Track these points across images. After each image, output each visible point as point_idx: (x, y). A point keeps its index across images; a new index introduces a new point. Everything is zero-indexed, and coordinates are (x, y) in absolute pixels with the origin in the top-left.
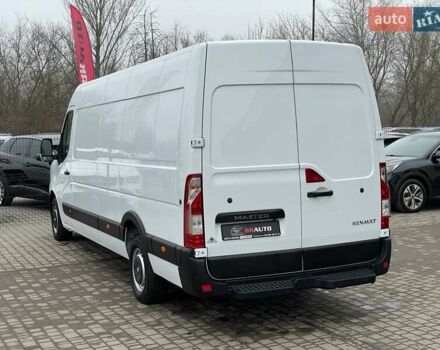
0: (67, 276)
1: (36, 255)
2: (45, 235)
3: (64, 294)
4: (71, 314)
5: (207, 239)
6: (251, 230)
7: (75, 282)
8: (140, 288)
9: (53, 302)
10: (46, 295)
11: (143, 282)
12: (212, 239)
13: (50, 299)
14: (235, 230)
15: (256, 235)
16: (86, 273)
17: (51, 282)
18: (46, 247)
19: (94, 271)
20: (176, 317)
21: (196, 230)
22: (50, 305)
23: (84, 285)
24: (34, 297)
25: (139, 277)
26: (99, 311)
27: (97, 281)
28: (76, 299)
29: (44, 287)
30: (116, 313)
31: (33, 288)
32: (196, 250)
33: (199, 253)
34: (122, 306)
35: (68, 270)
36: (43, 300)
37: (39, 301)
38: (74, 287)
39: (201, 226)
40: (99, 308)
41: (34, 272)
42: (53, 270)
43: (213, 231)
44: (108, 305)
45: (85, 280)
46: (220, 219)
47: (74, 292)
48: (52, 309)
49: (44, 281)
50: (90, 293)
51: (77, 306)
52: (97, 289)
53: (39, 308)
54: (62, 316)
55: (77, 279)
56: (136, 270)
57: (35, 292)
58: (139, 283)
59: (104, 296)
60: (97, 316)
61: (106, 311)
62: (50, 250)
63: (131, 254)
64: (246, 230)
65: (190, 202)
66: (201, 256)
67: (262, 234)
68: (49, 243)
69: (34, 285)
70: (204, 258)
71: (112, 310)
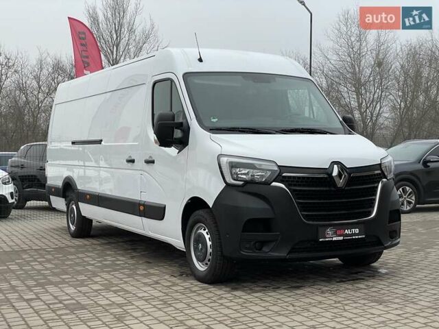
0: (72, 254)
1: (43, 240)
2: (54, 227)
3: (68, 265)
4: (73, 277)
7: (79, 258)
9: (55, 271)
10: (49, 266)
13: (53, 268)
16: (90, 251)
17: (56, 258)
18: (54, 235)
19: (98, 250)
20: (174, 279)
22: (52, 272)
23: (86, 259)
24: (39, 267)
26: (99, 276)
27: (102, 257)
28: (79, 268)
29: (49, 261)
30: (115, 277)
31: (38, 262)
34: (122, 273)
35: (73, 250)
36: (47, 269)
37: (42, 270)
38: (77, 261)
41: (40, 251)
42: (59, 250)
44: (108, 272)
45: (89, 257)
47: (77, 264)
48: (55, 274)
49: (49, 257)
50: (93, 265)
51: (79, 273)
52: (100, 262)
53: (43, 275)
54: (63, 279)
55: (81, 255)
57: (40, 264)
59: (107, 266)
60: (98, 279)
61: (107, 276)
62: (58, 237)
68: (57, 233)
69: (39, 260)
71: (112, 275)
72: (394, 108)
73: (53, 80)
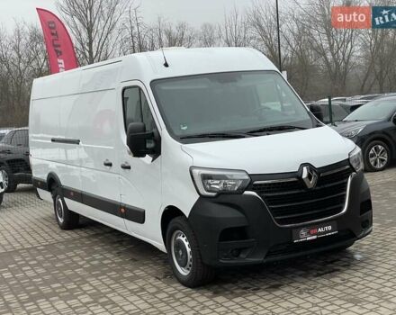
0: (61, 252)
1: (35, 235)
2: (44, 216)
3: (58, 269)
4: (63, 287)
7: (68, 258)
9: (46, 277)
10: (41, 271)
13: (44, 274)
16: (79, 248)
17: (47, 259)
18: (45, 228)
19: (87, 245)
20: (158, 283)
22: (43, 280)
23: (75, 259)
24: (30, 273)
26: (87, 282)
27: (89, 255)
28: (69, 272)
29: (40, 264)
30: (103, 283)
31: (30, 265)
34: (109, 277)
35: (62, 247)
36: (39, 276)
37: (34, 277)
38: (67, 262)
40: (88, 280)
41: (32, 251)
42: (50, 247)
44: (97, 276)
45: (77, 255)
47: (67, 267)
48: (46, 283)
49: (40, 258)
50: (81, 267)
51: (69, 279)
52: (88, 262)
53: (34, 284)
54: (54, 289)
55: (71, 254)
57: (32, 269)
59: (94, 268)
60: (86, 287)
61: (95, 282)
62: (48, 230)
69: (31, 263)
71: (100, 280)
72: (365, 46)
73: (32, 49)
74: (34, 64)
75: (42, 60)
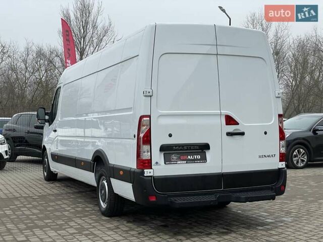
0: (52, 201)
1: (31, 189)
2: (38, 178)
3: (49, 211)
4: (54, 222)
5: (153, 163)
6: (185, 157)
7: (57, 205)
8: (104, 205)
9: (40, 216)
10: (35, 211)
11: (107, 200)
12: (157, 163)
13: (39, 214)
14: (174, 157)
15: (188, 161)
16: (67, 199)
17: (40, 204)
18: (38, 185)
19: (72, 198)
21: (145, 156)
22: (38, 217)
23: (63, 206)
24: (27, 213)
25: (104, 197)
26: (73, 221)
27: (75, 204)
28: (58, 214)
29: (35, 207)
30: (86, 222)
31: (27, 207)
32: (145, 170)
33: (148, 172)
34: (90, 218)
35: (53, 198)
36: (34, 214)
37: (30, 215)
38: (57, 207)
39: (149, 153)
40: (73, 219)
41: (29, 199)
42: (42, 197)
43: (157, 157)
44: (80, 217)
45: (65, 204)
46: (163, 148)
47: (56, 210)
48: (40, 219)
49: (35, 203)
50: (68, 211)
51: (58, 218)
52: (73, 208)
53: (31, 219)
54: (46, 223)
55: (59, 203)
56: (101, 192)
57: (29, 210)
58: (104, 201)
59: (78, 212)
60: (72, 224)
61: (79, 221)
62: (41, 186)
63: (98, 182)
64: (182, 157)
65: (142, 135)
66: (149, 175)
67: (194, 161)
68: (41, 183)
69: (27, 206)
70: (151, 176)
71: (84, 220)
73: (37, 63)
74: (37, 74)
75: (43, 72)
